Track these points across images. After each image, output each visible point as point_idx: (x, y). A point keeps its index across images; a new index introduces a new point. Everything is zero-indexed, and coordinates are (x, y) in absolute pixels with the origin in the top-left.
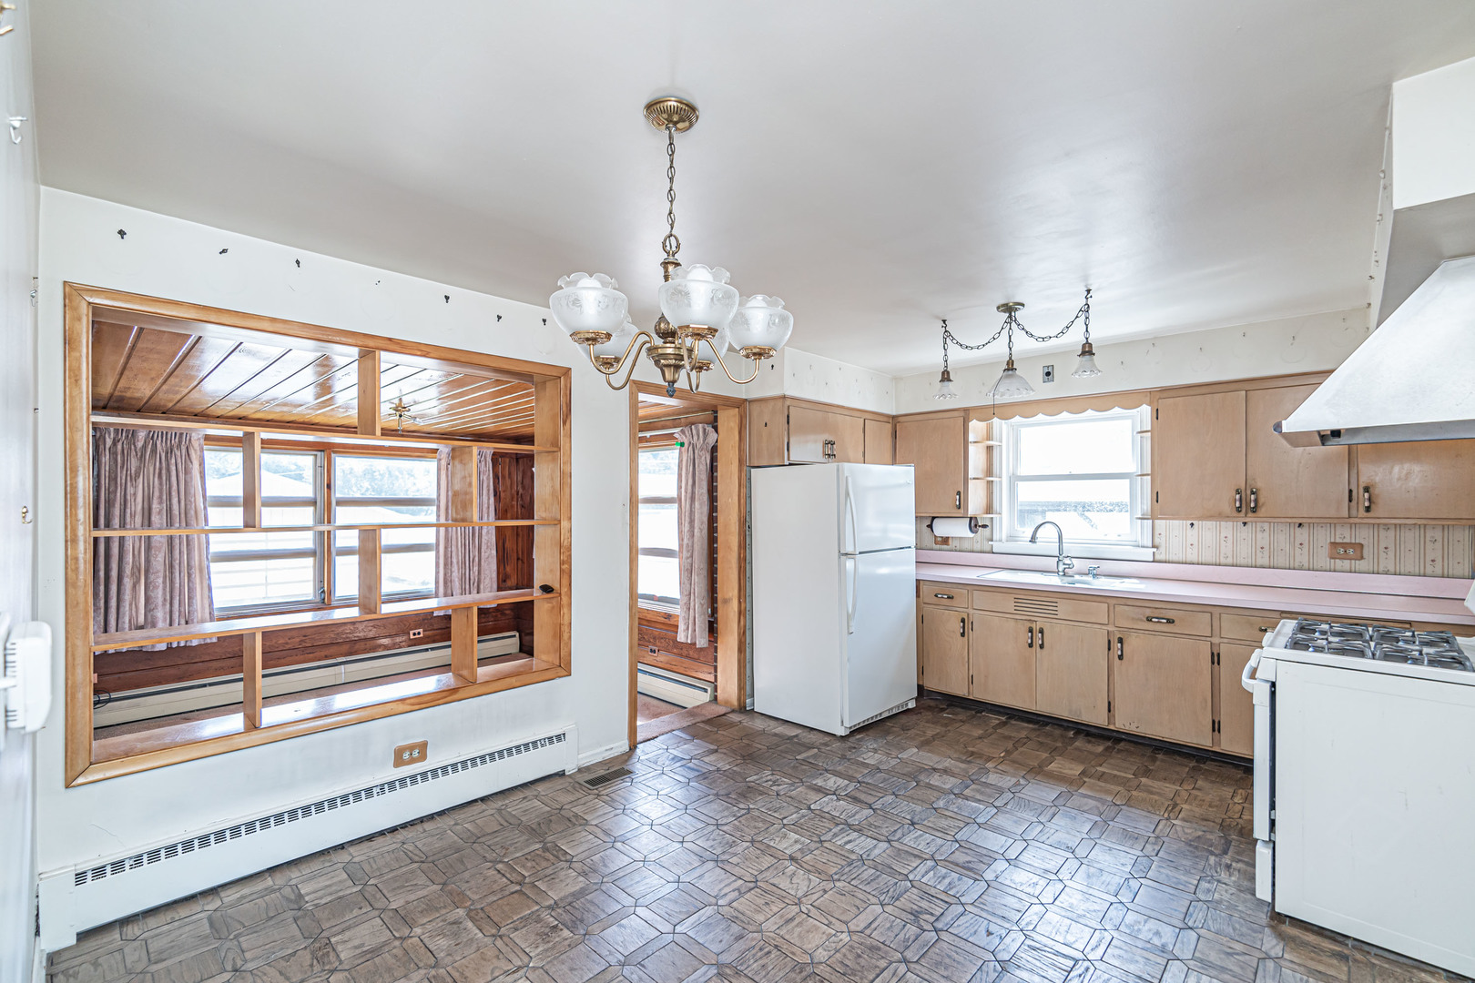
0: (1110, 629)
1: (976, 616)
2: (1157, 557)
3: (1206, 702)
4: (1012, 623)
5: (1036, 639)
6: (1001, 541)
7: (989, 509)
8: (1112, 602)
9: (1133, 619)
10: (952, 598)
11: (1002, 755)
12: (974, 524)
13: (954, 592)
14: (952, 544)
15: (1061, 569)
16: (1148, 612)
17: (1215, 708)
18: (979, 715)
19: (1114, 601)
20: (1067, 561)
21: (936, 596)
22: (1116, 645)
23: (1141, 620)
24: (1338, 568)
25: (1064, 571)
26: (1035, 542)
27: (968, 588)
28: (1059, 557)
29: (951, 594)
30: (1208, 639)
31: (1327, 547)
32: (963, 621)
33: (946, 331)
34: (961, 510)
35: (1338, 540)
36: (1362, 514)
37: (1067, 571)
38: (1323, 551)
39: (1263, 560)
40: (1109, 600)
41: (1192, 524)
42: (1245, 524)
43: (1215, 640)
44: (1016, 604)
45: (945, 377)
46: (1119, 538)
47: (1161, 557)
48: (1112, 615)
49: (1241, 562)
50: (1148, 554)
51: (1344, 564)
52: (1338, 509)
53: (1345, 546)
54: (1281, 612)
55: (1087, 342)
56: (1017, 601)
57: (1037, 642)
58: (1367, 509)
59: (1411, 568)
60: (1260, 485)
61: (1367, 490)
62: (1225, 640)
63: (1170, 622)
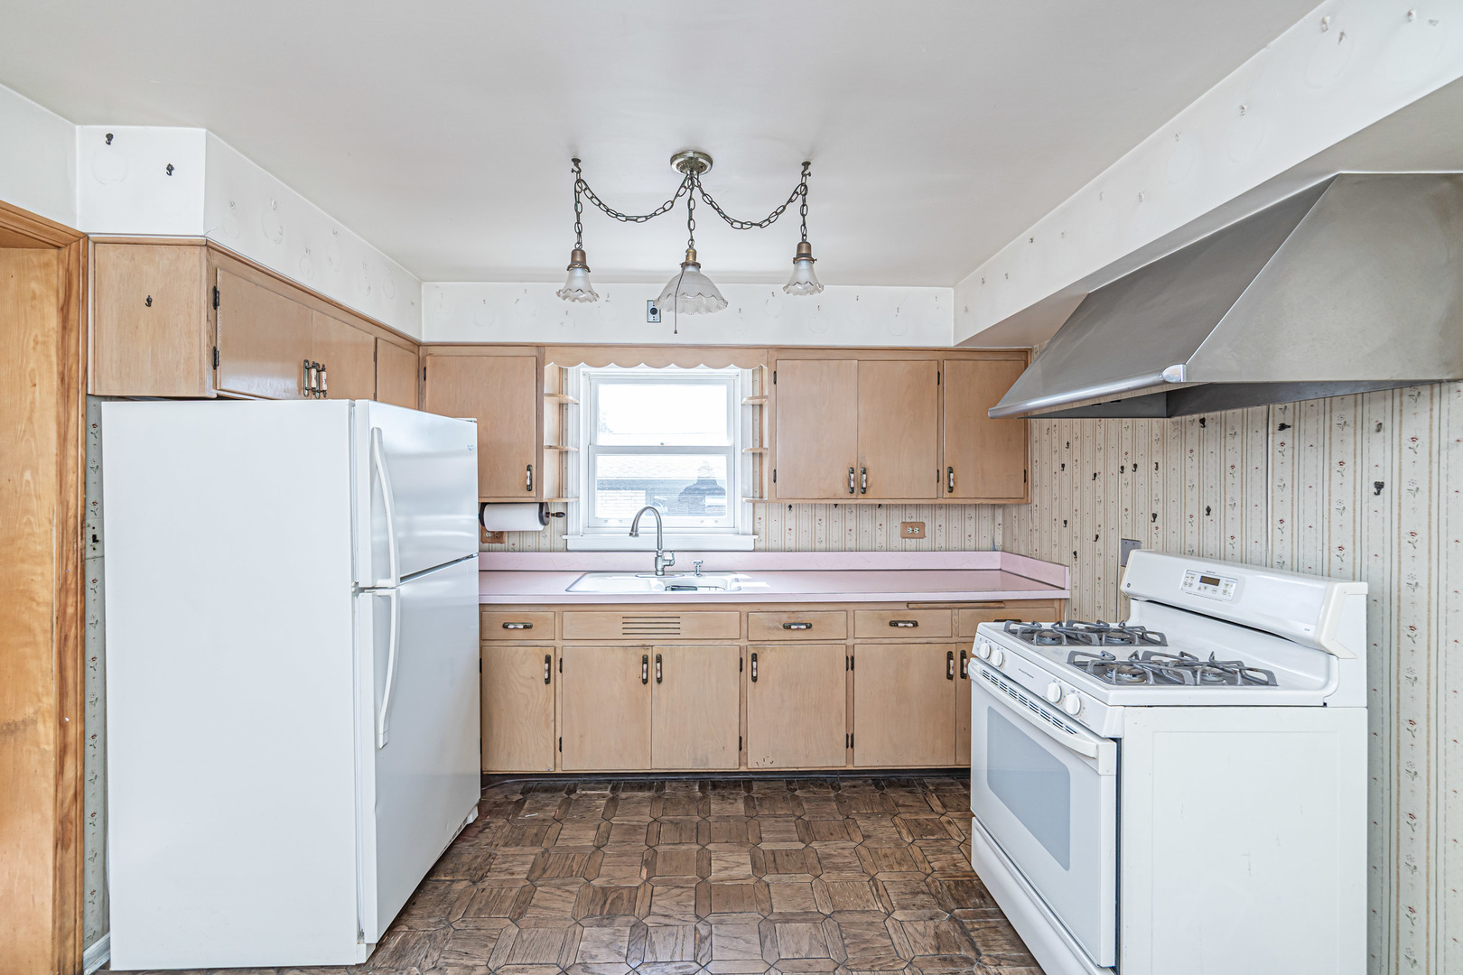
0: (742, 644)
1: (567, 650)
2: (758, 545)
3: (841, 715)
4: (621, 653)
5: (651, 668)
6: (577, 534)
7: (561, 489)
8: (745, 609)
9: (769, 628)
10: (530, 627)
11: (644, 875)
12: (544, 514)
13: (533, 615)
14: (509, 541)
15: (659, 567)
16: (785, 619)
17: (850, 720)
18: (573, 796)
19: (746, 608)
20: (668, 556)
21: (505, 627)
22: (749, 662)
23: (778, 629)
24: (908, 547)
25: (663, 571)
26: (637, 535)
27: (555, 609)
28: (659, 552)
29: (528, 621)
30: (843, 642)
31: (899, 526)
32: (548, 660)
33: (579, 181)
34: (533, 493)
35: (908, 520)
36: (947, 494)
37: (667, 569)
38: (897, 531)
39: (851, 544)
40: (741, 608)
41: (790, 507)
42: (836, 505)
43: (850, 642)
44: (626, 626)
45: (578, 259)
46: (716, 525)
47: (761, 545)
48: (744, 626)
49: (834, 545)
50: (748, 542)
51: (911, 543)
52: (927, 489)
53: (912, 525)
54: (908, 603)
55: (804, 241)
56: (626, 620)
57: (653, 675)
58: (951, 490)
59: (955, 543)
60: (869, 464)
61: (951, 470)
62: (858, 641)
63: (809, 627)
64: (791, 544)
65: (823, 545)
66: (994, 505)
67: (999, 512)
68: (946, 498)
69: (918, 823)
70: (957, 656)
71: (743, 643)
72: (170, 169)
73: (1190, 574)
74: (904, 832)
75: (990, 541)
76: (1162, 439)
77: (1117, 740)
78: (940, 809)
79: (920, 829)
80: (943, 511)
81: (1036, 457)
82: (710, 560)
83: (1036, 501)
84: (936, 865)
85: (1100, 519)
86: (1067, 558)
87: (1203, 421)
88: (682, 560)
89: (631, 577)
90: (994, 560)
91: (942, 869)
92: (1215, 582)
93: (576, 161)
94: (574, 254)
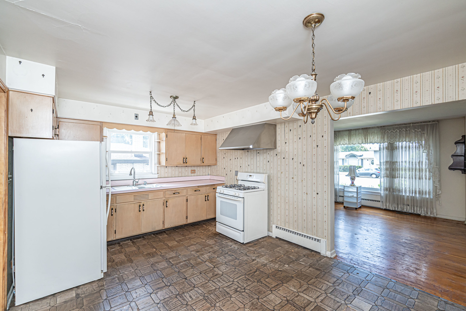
3: (185, 212)
4: (133, 205)
9: (170, 195)
15: (134, 184)
16: (174, 192)
17: (187, 213)
19: (165, 190)
20: (136, 180)
22: (165, 203)
23: (172, 194)
28: (134, 180)
32: (113, 209)
33: (151, 96)
36: (202, 163)
37: (136, 184)
38: (190, 172)
39: (180, 175)
40: (163, 190)
41: (166, 167)
42: (177, 166)
43: (187, 196)
44: (134, 198)
45: (151, 113)
46: (147, 172)
47: (159, 177)
48: (164, 195)
49: (176, 176)
50: (156, 176)
51: (193, 174)
52: (199, 162)
53: (193, 170)
54: (198, 186)
55: (194, 116)
56: (135, 196)
57: (141, 209)
58: (203, 162)
59: (201, 174)
60: (187, 157)
61: (203, 158)
62: (188, 195)
63: (179, 193)
64: (166, 176)
65: (174, 176)
66: (208, 166)
67: (209, 167)
68: (202, 164)
69: (203, 229)
70: (207, 196)
71: (164, 199)
72: (43, 75)
73: (247, 175)
74: (202, 231)
75: (208, 173)
76: (242, 154)
77: (244, 198)
78: (206, 226)
79: (205, 230)
80: (199, 167)
81: (218, 156)
82: (148, 181)
83: (218, 164)
84: (210, 233)
85: (231, 168)
86: (225, 175)
87: (248, 151)
88: (140, 182)
89: (126, 187)
90: (208, 177)
91: (211, 234)
92: (251, 176)
93: (151, 92)
94: (150, 112)
